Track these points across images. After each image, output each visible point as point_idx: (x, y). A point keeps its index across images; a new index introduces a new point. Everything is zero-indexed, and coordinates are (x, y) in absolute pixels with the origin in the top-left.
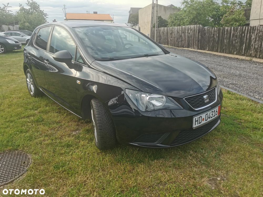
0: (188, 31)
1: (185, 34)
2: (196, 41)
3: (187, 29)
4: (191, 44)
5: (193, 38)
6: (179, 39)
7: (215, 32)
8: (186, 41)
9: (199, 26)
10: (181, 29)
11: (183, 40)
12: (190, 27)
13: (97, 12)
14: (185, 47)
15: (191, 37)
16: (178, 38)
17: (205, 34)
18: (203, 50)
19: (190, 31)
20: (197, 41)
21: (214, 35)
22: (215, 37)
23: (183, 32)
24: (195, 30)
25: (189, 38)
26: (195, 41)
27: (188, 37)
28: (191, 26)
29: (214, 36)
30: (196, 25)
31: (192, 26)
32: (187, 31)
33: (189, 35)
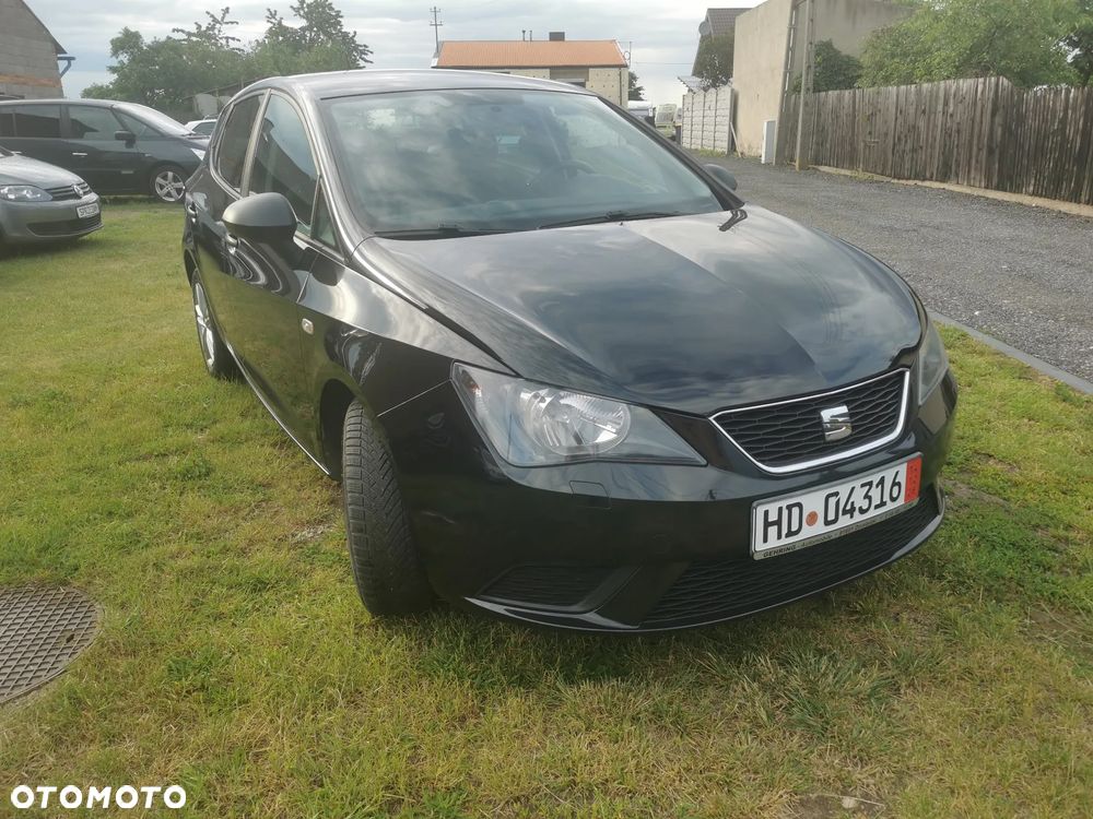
0: (946, 103)
1: (932, 117)
2: (979, 149)
3: (942, 94)
4: (958, 166)
5: (965, 136)
6: (906, 142)
7: (1070, 112)
8: (933, 147)
9: (997, 85)
10: (912, 97)
11: (921, 148)
12: (958, 89)
13: (563, 33)
14: (928, 175)
15: (958, 131)
16: (899, 139)
17: (1021, 119)
18: (1009, 194)
19: (956, 106)
20: (984, 153)
21: (1063, 121)
22: (1070, 131)
23: (924, 112)
24: (975, 103)
25: (950, 136)
26: (975, 148)
27: (947, 133)
28: (961, 81)
29: (1063, 129)
30: (981, 80)
31: (966, 84)
32: (940, 108)
33: (949, 125)
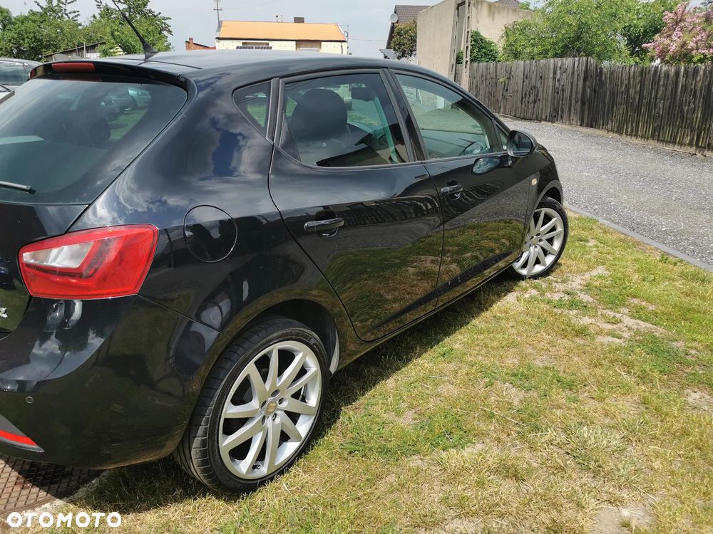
0: (555, 73)
1: (546, 81)
2: (577, 102)
3: (552, 67)
4: (562, 112)
5: (567, 94)
6: (530, 96)
7: (632, 80)
8: (547, 101)
9: (587, 61)
10: (533, 68)
11: (539, 100)
12: (562, 64)
13: (303, 18)
14: (544, 117)
15: (563, 90)
16: (525, 94)
17: (602, 84)
18: (596, 130)
19: (561, 74)
20: (579, 104)
21: (628, 87)
23: (541, 77)
24: (573, 73)
25: (558, 93)
26: (573, 101)
27: (555, 91)
28: (564, 59)
29: (627, 91)
30: (577, 59)
31: (568, 61)
32: (551, 75)
33: (557, 86)
